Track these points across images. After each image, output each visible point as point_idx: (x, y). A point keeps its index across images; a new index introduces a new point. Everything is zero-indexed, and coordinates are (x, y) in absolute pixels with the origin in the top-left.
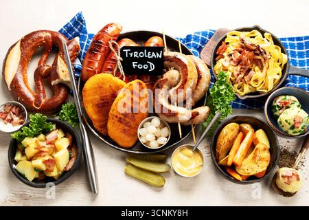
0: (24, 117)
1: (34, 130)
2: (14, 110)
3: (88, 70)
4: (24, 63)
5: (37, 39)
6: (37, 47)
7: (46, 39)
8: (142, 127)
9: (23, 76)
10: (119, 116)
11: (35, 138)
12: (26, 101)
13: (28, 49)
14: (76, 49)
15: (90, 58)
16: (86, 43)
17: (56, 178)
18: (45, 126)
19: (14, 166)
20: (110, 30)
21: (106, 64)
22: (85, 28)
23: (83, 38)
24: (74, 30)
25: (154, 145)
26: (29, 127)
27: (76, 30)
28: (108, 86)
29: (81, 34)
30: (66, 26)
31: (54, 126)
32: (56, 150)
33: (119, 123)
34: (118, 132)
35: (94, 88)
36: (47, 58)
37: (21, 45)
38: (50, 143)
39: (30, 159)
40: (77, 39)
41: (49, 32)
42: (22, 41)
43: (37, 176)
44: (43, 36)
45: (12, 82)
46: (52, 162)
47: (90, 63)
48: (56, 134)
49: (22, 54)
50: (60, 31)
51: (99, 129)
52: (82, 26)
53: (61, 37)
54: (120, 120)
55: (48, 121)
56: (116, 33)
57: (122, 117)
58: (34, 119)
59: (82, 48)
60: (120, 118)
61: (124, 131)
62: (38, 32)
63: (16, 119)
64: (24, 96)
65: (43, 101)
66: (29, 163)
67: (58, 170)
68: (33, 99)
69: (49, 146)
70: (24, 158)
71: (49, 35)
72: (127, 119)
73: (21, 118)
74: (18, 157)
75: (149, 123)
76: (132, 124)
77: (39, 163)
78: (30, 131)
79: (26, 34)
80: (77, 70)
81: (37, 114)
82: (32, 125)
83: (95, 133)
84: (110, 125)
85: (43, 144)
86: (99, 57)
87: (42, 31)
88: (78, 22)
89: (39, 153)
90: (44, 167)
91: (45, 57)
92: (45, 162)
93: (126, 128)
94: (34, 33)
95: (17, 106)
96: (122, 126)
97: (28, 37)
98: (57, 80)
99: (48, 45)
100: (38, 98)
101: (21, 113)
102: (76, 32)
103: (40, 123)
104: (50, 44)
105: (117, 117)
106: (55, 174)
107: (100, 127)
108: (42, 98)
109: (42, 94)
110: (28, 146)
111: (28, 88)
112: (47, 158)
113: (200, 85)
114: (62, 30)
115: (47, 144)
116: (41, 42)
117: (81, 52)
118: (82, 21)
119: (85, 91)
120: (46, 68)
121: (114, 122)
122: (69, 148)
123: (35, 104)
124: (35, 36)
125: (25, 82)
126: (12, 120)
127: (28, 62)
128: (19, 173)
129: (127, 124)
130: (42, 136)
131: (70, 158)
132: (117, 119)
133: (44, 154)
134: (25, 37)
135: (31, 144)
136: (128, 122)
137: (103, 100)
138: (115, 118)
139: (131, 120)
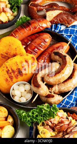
15: (18, 29)
25: (16, 99)
28: (15, 48)
47: (16, 31)
54: (8, 71)
72: (12, 74)
93: (9, 79)
96: (7, 76)
105: (7, 68)
113: (67, 82)
121: (3, 70)
136: (12, 77)
137: (7, 54)
138: (5, 67)
139: (15, 77)
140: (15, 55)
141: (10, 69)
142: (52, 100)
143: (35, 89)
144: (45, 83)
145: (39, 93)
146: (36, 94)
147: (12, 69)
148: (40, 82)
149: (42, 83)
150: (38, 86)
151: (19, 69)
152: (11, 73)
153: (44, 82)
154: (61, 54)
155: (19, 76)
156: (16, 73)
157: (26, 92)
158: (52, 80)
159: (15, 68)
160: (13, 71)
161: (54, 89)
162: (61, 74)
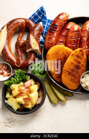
0: (10, 72)
1: (18, 79)
2: (4, 67)
3: (49, 43)
4: (9, 39)
5: (16, 24)
6: (16, 28)
7: (22, 24)
8: (83, 77)
9: (9, 47)
10: (69, 71)
11: (18, 85)
12: (11, 62)
13: (11, 30)
14: (41, 30)
15: (50, 35)
16: (46, 25)
17: (30, 109)
18: (24, 77)
19: (6, 101)
20: (62, 17)
21: (59, 38)
22: (45, 16)
23: (44, 23)
24: (38, 18)
26: (14, 78)
27: (40, 17)
28: (62, 53)
29: (43, 20)
30: (33, 15)
31: (29, 77)
32: (30, 92)
33: (69, 75)
34: (68, 80)
35: (54, 54)
36: (22, 35)
37: (7, 28)
38: (27, 88)
39: (15, 97)
40: (41, 23)
41: (24, 19)
42: (8, 25)
43: (19, 108)
44: (20, 22)
45: (3, 50)
46: (28, 99)
47: (50, 38)
48: (30, 82)
49: (8, 33)
50: (30, 18)
51: (56, 79)
52: (43, 15)
53: (31, 22)
54: (69, 73)
55: (26, 74)
56: (65, 19)
57: (71, 71)
58: (18, 73)
59: (44, 29)
60: (70, 72)
61: (72, 80)
62: (17, 19)
63: (5, 73)
64: (10, 59)
65: (22, 62)
66: (14, 99)
67: (32, 104)
68: (15, 61)
69: (26, 89)
70: (11, 96)
71: (24, 21)
72: (73, 72)
73: (8, 72)
74: (8, 95)
75: (87, 75)
76: (77, 75)
77: (21, 99)
78: (15, 80)
79: (10, 21)
80: (41, 43)
81: (19, 70)
82: (16, 76)
83: (54, 81)
84: (63, 76)
85: (23, 88)
86: (55, 34)
87: (20, 19)
88: (41, 12)
89: (21, 94)
90: (23, 102)
91: (21, 34)
92: (24, 99)
93: (73, 78)
94: (14, 20)
95: (6, 65)
96: (70, 77)
97: (11, 22)
98: (30, 49)
99: (23, 27)
100: (18, 60)
101: (8, 69)
102: (40, 19)
103: (21, 75)
104: (24, 26)
105: (67, 71)
106: (30, 106)
107: (56, 77)
108: (21, 60)
109: (20, 58)
110: (14, 89)
111: (12, 54)
112: (25, 97)
114: (31, 17)
115: (25, 88)
116: (19, 25)
117: (43, 31)
118: (43, 12)
119: (48, 56)
120: (23, 41)
121: (66, 75)
122: (38, 91)
123: (17, 64)
124: (15, 22)
125: (10, 50)
126: (3, 73)
127: (11, 38)
128: (9, 106)
129: (74, 76)
130: (22, 83)
131: (39, 97)
132: (67, 73)
133: (24, 94)
134: (9, 22)
135: (16, 88)
136: (74, 75)
138: (66, 72)
139: (76, 73)
151: (76, 66)
155: (79, 70)
156: (76, 70)
159: (72, 67)
160: (73, 70)
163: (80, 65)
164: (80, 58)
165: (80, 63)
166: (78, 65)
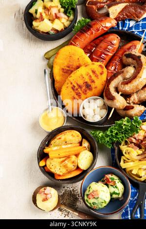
10: (73, 84)
25: (90, 119)
28: (77, 58)
33: (72, 90)
54: (73, 88)
57: (77, 87)
72: (79, 90)
93: (76, 96)
96: (73, 93)
105: (72, 84)
121: (68, 87)
132: (71, 86)
136: (80, 93)
137: (69, 67)
138: (69, 84)
139: (83, 93)
140: (78, 67)
141: (75, 85)
142: (132, 112)
143: (109, 103)
144: (120, 93)
145: (115, 107)
146: (112, 108)
147: (78, 85)
148: (114, 94)
149: (117, 94)
150: (112, 98)
151: (86, 82)
152: (77, 89)
153: (118, 93)
154: (134, 55)
155: (88, 91)
156: (84, 88)
157: (99, 108)
158: (128, 88)
159: (81, 82)
160: (80, 87)
161: (132, 98)
162: (138, 79)
163: (93, 85)
164: (97, 76)
165: (93, 82)
166: (90, 83)
